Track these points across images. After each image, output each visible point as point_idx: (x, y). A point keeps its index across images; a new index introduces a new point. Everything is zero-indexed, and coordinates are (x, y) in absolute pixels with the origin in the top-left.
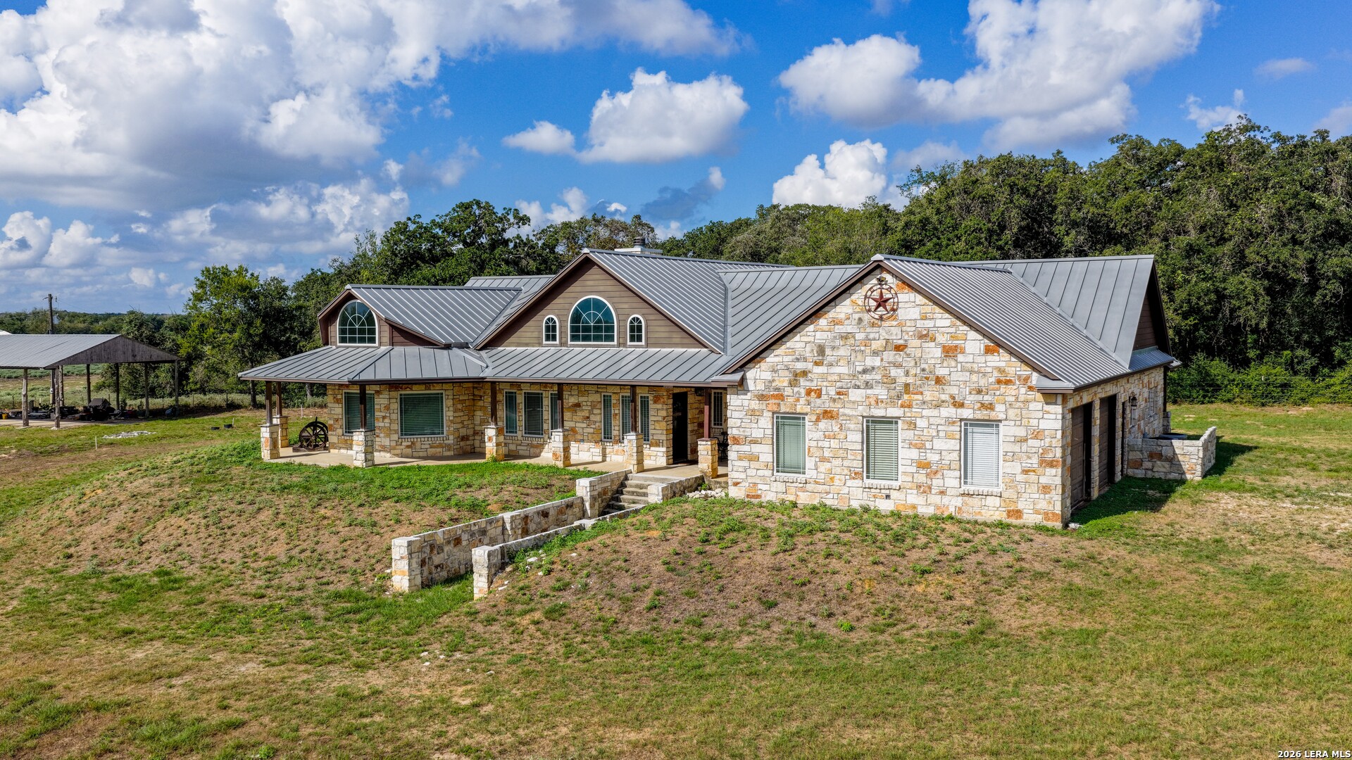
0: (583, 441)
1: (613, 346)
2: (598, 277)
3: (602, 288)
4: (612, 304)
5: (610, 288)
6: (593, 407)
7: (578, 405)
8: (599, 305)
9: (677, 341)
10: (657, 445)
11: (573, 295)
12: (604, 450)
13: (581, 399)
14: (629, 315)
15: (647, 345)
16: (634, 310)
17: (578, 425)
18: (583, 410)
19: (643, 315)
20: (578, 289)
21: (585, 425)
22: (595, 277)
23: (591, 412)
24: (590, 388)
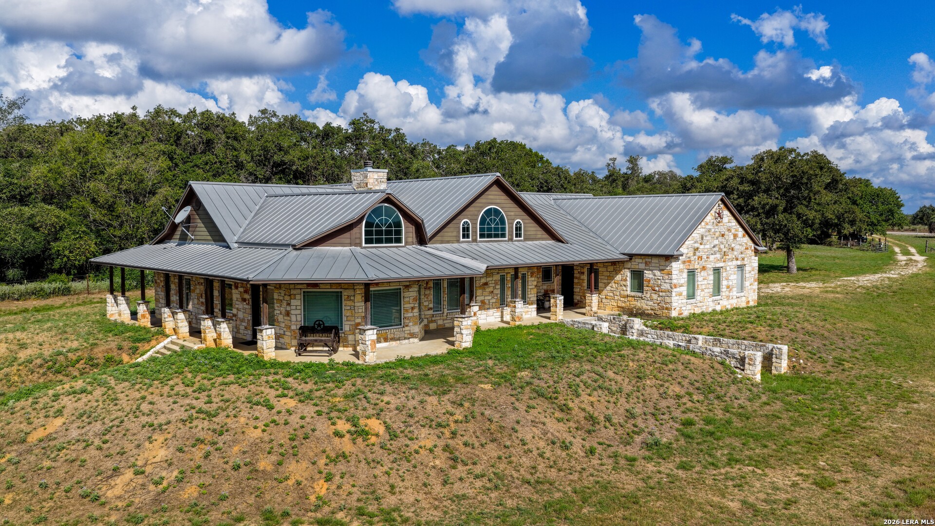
0: (489, 309)
1: (505, 241)
2: (496, 193)
3: (498, 201)
4: (504, 212)
5: (503, 201)
6: (496, 284)
7: (486, 284)
8: (497, 212)
9: (539, 236)
10: (532, 304)
11: (480, 205)
12: (502, 312)
13: (488, 279)
14: (514, 220)
15: (526, 239)
16: (517, 216)
17: (486, 298)
18: (489, 287)
19: (522, 220)
20: (484, 201)
21: (490, 298)
22: (493, 193)
23: (494, 288)
24: (494, 271)
